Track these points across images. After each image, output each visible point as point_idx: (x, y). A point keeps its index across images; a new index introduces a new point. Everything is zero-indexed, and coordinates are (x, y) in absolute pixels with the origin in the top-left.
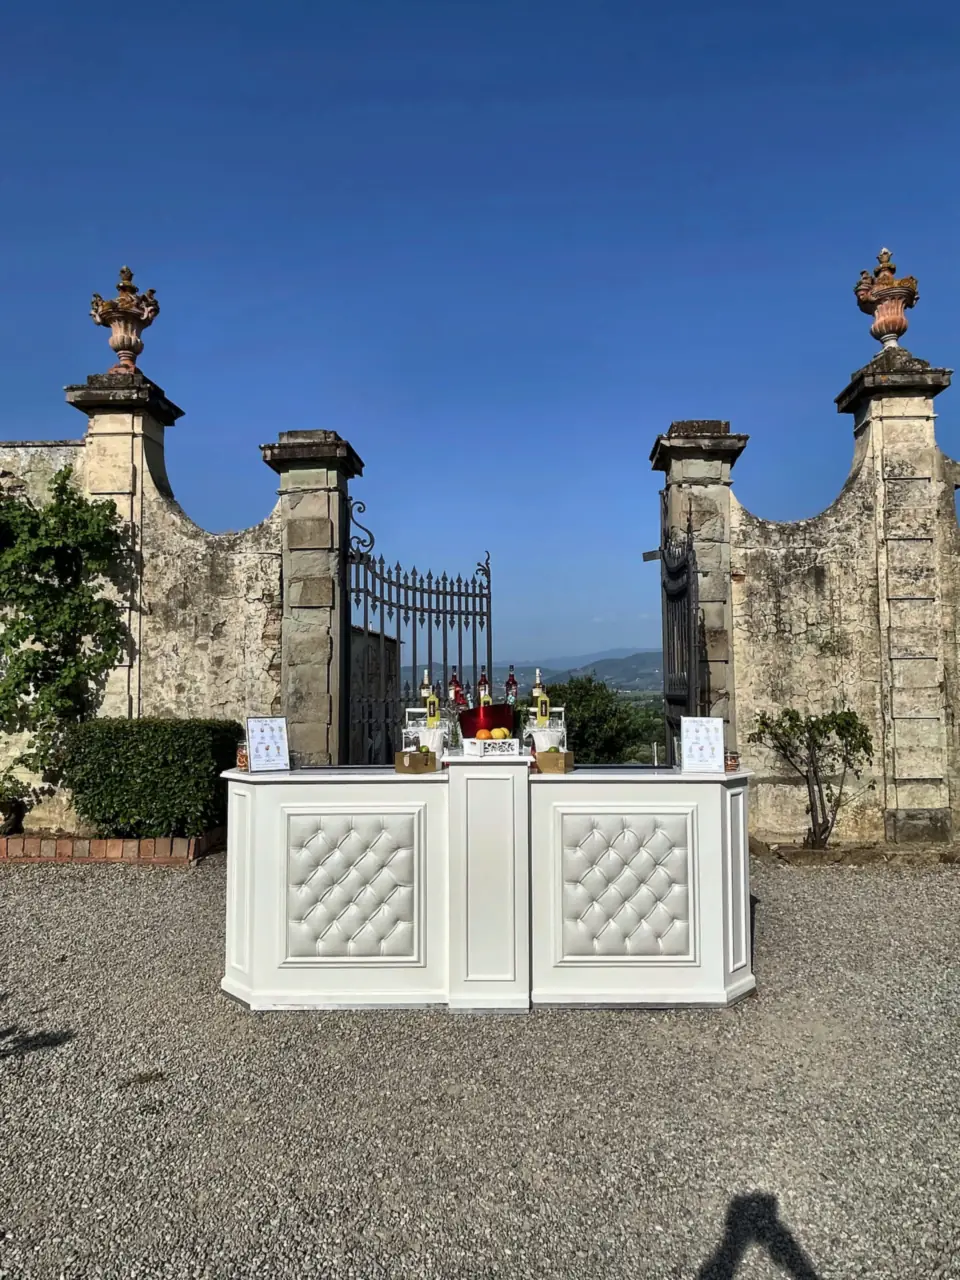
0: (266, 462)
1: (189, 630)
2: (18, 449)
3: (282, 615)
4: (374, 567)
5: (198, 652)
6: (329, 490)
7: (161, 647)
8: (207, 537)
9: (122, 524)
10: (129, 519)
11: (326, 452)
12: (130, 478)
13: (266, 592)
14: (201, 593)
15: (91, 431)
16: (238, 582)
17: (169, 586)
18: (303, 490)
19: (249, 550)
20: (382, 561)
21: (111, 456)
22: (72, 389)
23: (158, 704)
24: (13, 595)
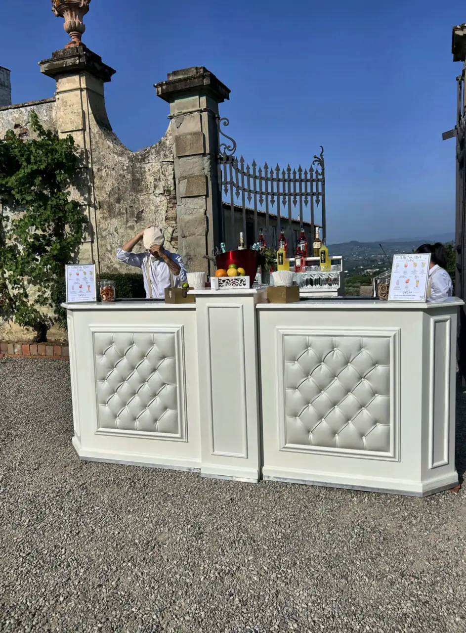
0: (160, 96)
1: (123, 217)
2: (21, 109)
3: (176, 204)
4: (237, 165)
5: (129, 231)
6: (201, 111)
7: (109, 229)
8: (128, 154)
9: (79, 151)
10: (83, 147)
11: (197, 82)
12: (81, 119)
13: (166, 188)
14: (128, 192)
15: (58, 91)
16: (149, 183)
17: (110, 189)
18: (184, 113)
19: (154, 161)
20: (242, 160)
21: (70, 106)
22: (42, 63)
23: (109, 265)
24: (24, 202)
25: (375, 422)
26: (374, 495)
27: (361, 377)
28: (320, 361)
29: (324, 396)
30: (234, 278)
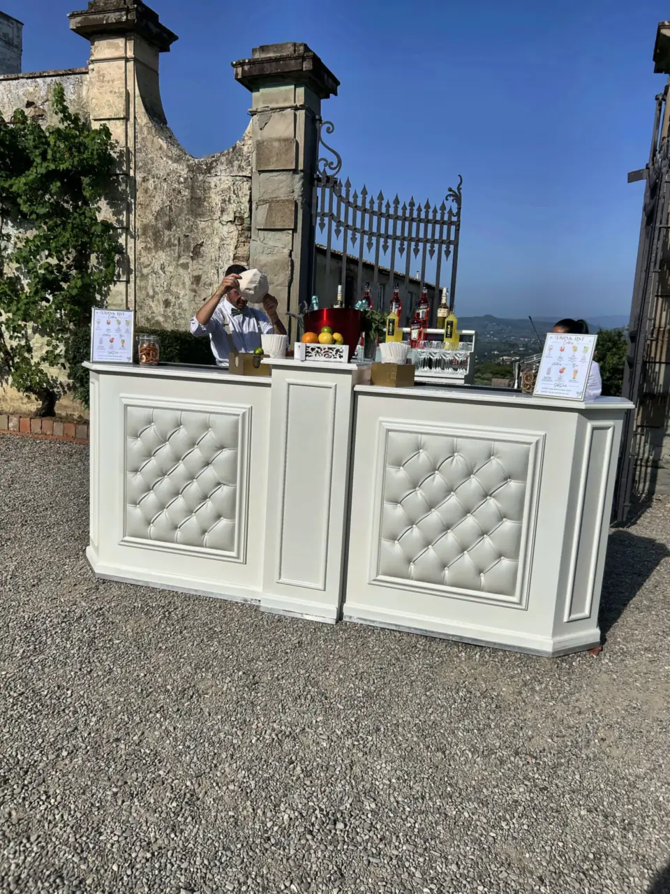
0: (238, 80)
1: (174, 250)
2: (38, 80)
3: (250, 237)
4: (340, 190)
5: (181, 271)
6: (296, 108)
7: (152, 265)
8: (188, 160)
9: (117, 150)
10: (124, 144)
11: (293, 66)
12: (123, 102)
13: (237, 215)
14: (183, 215)
15: (93, 58)
16: (214, 205)
17: (158, 208)
18: (272, 109)
19: (223, 174)
20: (348, 185)
21: (109, 82)
22: (73, 16)
23: (150, 317)
24: (34, 216)
25: (500, 555)
26: (488, 651)
27: (486, 495)
28: (434, 469)
29: (435, 516)
30: (326, 346)
